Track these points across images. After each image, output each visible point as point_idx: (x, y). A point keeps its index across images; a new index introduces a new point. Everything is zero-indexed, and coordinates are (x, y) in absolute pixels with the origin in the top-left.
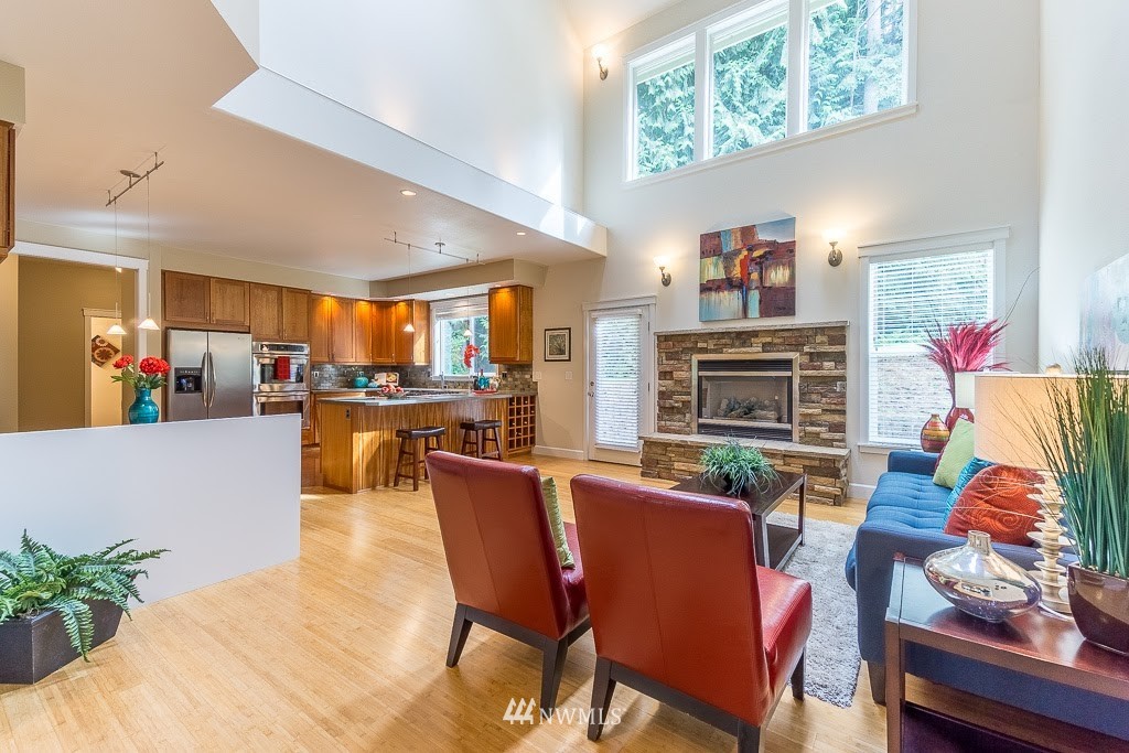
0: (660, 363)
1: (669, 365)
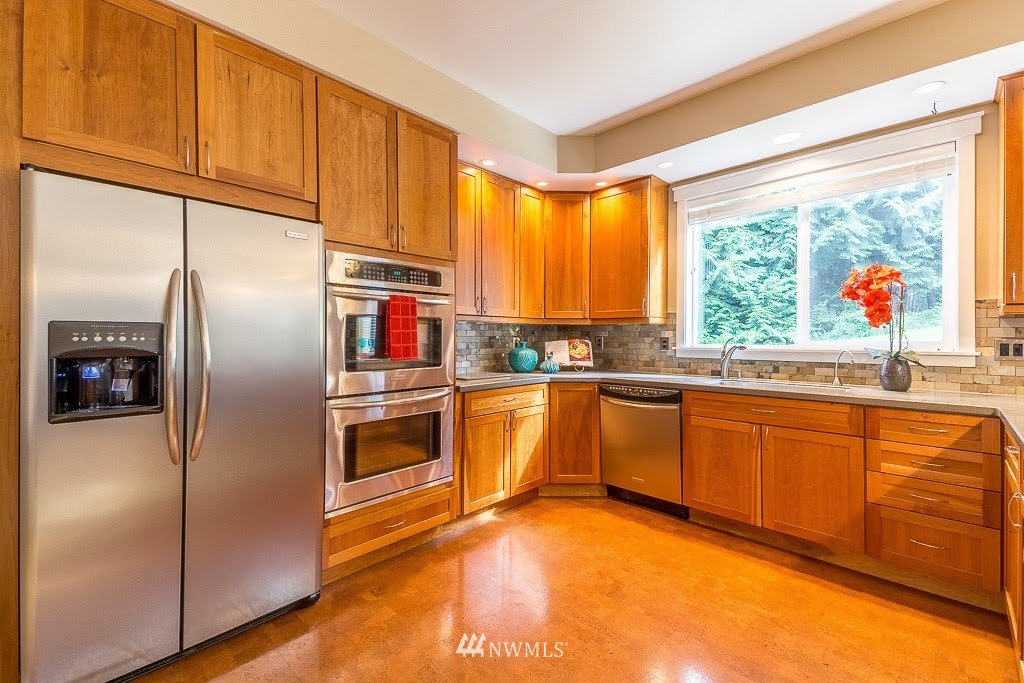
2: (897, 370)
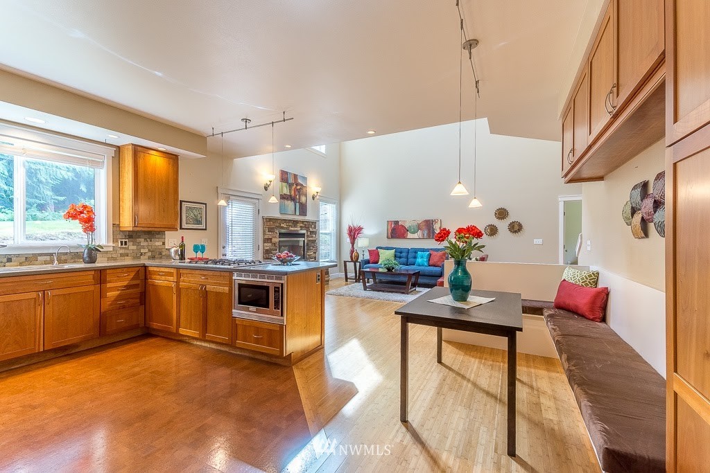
0: (264, 234)
1: (269, 235)
2: (92, 253)
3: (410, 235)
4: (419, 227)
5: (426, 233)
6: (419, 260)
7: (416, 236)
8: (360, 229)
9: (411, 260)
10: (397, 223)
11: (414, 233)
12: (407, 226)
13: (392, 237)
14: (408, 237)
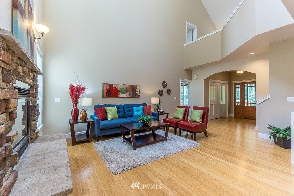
3: (121, 95)
4: (127, 89)
5: (131, 93)
6: (135, 113)
7: (125, 96)
8: (83, 88)
9: (128, 113)
10: (111, 85)
11: (124, 93)
12: (119, 88)
13: (108, 97)
14: (120, 96)
